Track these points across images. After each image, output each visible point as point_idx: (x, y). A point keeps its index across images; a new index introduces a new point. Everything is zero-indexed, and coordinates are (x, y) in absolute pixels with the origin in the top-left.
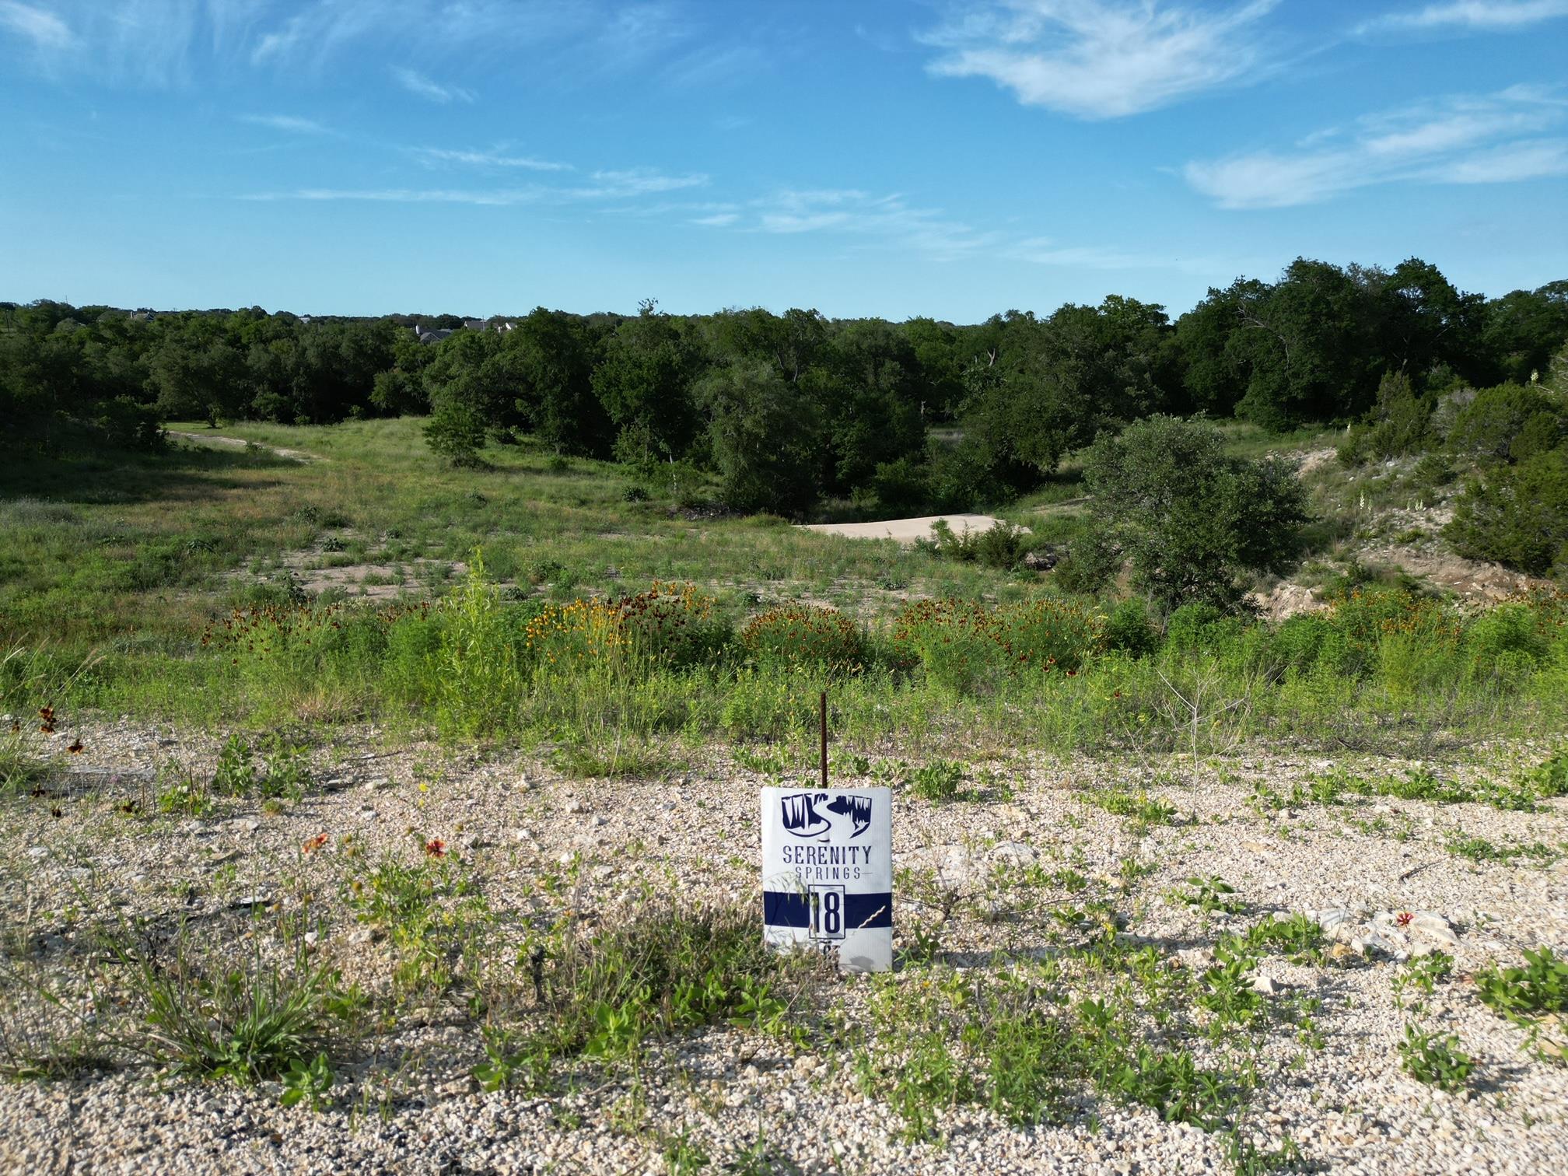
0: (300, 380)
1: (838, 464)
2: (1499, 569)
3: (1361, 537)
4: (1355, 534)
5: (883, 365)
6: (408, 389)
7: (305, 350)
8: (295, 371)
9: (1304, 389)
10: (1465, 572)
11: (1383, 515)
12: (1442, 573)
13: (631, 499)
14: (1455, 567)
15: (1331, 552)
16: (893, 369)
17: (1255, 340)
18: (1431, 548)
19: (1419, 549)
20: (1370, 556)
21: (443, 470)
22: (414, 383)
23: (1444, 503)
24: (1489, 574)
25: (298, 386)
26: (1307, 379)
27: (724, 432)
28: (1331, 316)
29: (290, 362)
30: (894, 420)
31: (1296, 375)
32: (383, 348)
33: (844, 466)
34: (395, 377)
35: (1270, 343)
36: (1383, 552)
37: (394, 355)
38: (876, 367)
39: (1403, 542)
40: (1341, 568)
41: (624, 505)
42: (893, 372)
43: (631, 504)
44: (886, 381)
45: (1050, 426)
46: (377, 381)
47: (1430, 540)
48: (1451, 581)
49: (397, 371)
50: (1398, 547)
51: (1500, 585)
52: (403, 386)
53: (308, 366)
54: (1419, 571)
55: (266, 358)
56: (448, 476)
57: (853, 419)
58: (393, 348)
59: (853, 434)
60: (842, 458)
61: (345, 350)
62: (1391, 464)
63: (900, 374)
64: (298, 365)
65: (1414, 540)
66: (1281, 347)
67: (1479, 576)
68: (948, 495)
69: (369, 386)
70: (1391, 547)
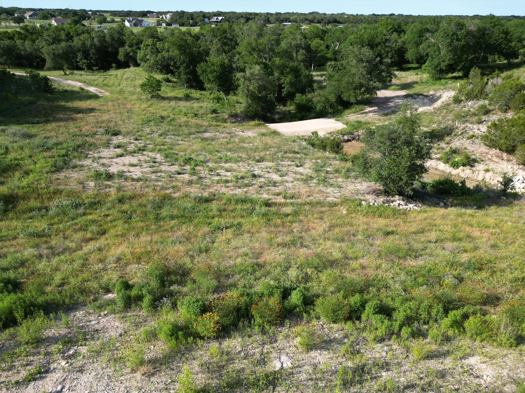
0: (92, 51)
1: (282, 90)
2: (498, 151)
3: (455, 135)
4: (453, 134)
5: (299, 51)
6: (131, 54)
7: (93, 39)
8: (91, 47)
9: (445, 66)
10: (487, 151)
11: (464, 125)
12: (480, 150)
13: (212, 114)
14: (484, 149)
15: (444, 141)
16: (303, 53)
17: (431, 46)
18: (477, 141)
19: (473, 141)
20: (456, 143)
21: (148, 100)
22: (133, 52)
23: (484, 123)
24: (494, 152)
25: (92, 53)
26: (447, 63)
27: (243, 91)
28: (458, 40)
29: (88, 43)
30: (302, 77)
31: (443, 61)
32: (121, 37)
33: (285, 92)
34: (126, 50)
35: (436, 48)
36: (461, 141)
37: (125, 41)
38: (296, 53)
39: (468, 138)
40: (447, 147)
41: (210, 116)
42: (303, 54)
43: (212, 116)
44: (300, 57)
45: (355, 89)
46: (120, 51)
47: (478, 138)
48: (482, 154)
49: (127, 47)
50: (467, 140)
51: (497, 156)
52: (129, 53)
53: (95, 46)
54: (472, 149)
55: (80, 42)
56: (149, 103)
57: (288, 74)
58: (125, 38)
59: (288, 80)
60: (284, 88)
61: (108, 39)
62: (470, 103)
63: (305, 55)
64: (92, 45)
65: (472, 138)
66: (439, 49)
67: (491, 153)
68: (320, 109)
69: (117, 53)
70: (464, 139)
